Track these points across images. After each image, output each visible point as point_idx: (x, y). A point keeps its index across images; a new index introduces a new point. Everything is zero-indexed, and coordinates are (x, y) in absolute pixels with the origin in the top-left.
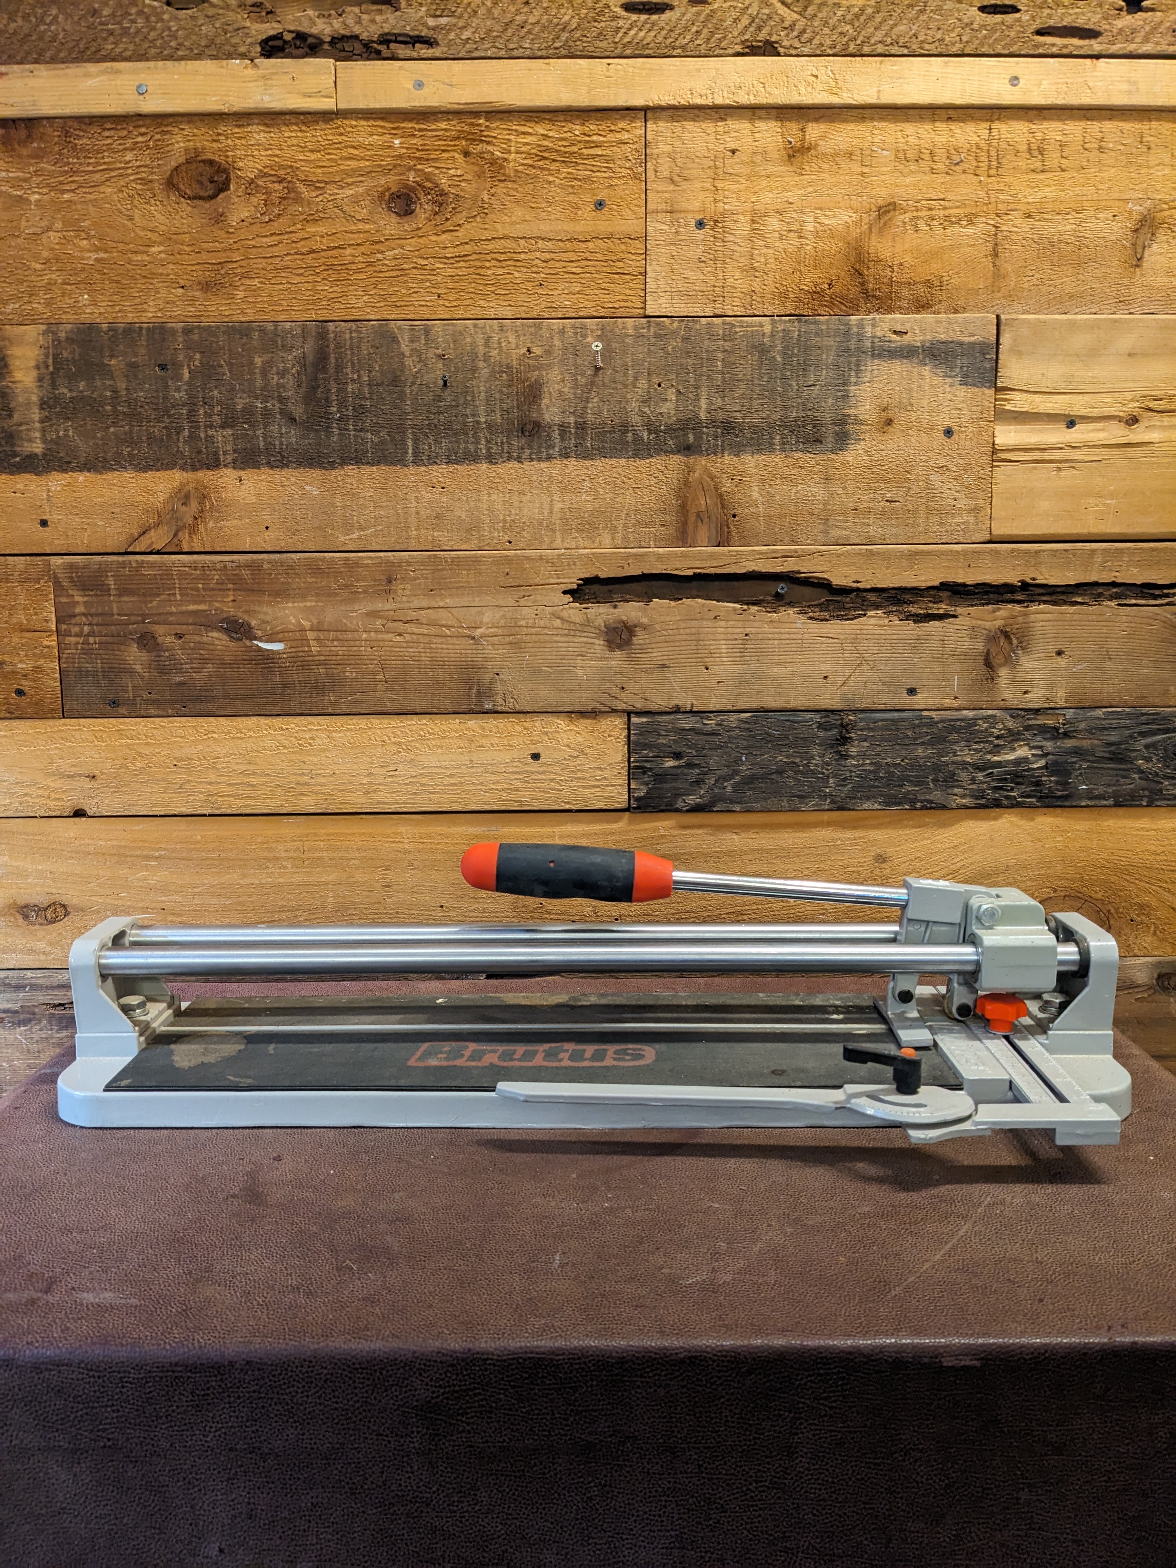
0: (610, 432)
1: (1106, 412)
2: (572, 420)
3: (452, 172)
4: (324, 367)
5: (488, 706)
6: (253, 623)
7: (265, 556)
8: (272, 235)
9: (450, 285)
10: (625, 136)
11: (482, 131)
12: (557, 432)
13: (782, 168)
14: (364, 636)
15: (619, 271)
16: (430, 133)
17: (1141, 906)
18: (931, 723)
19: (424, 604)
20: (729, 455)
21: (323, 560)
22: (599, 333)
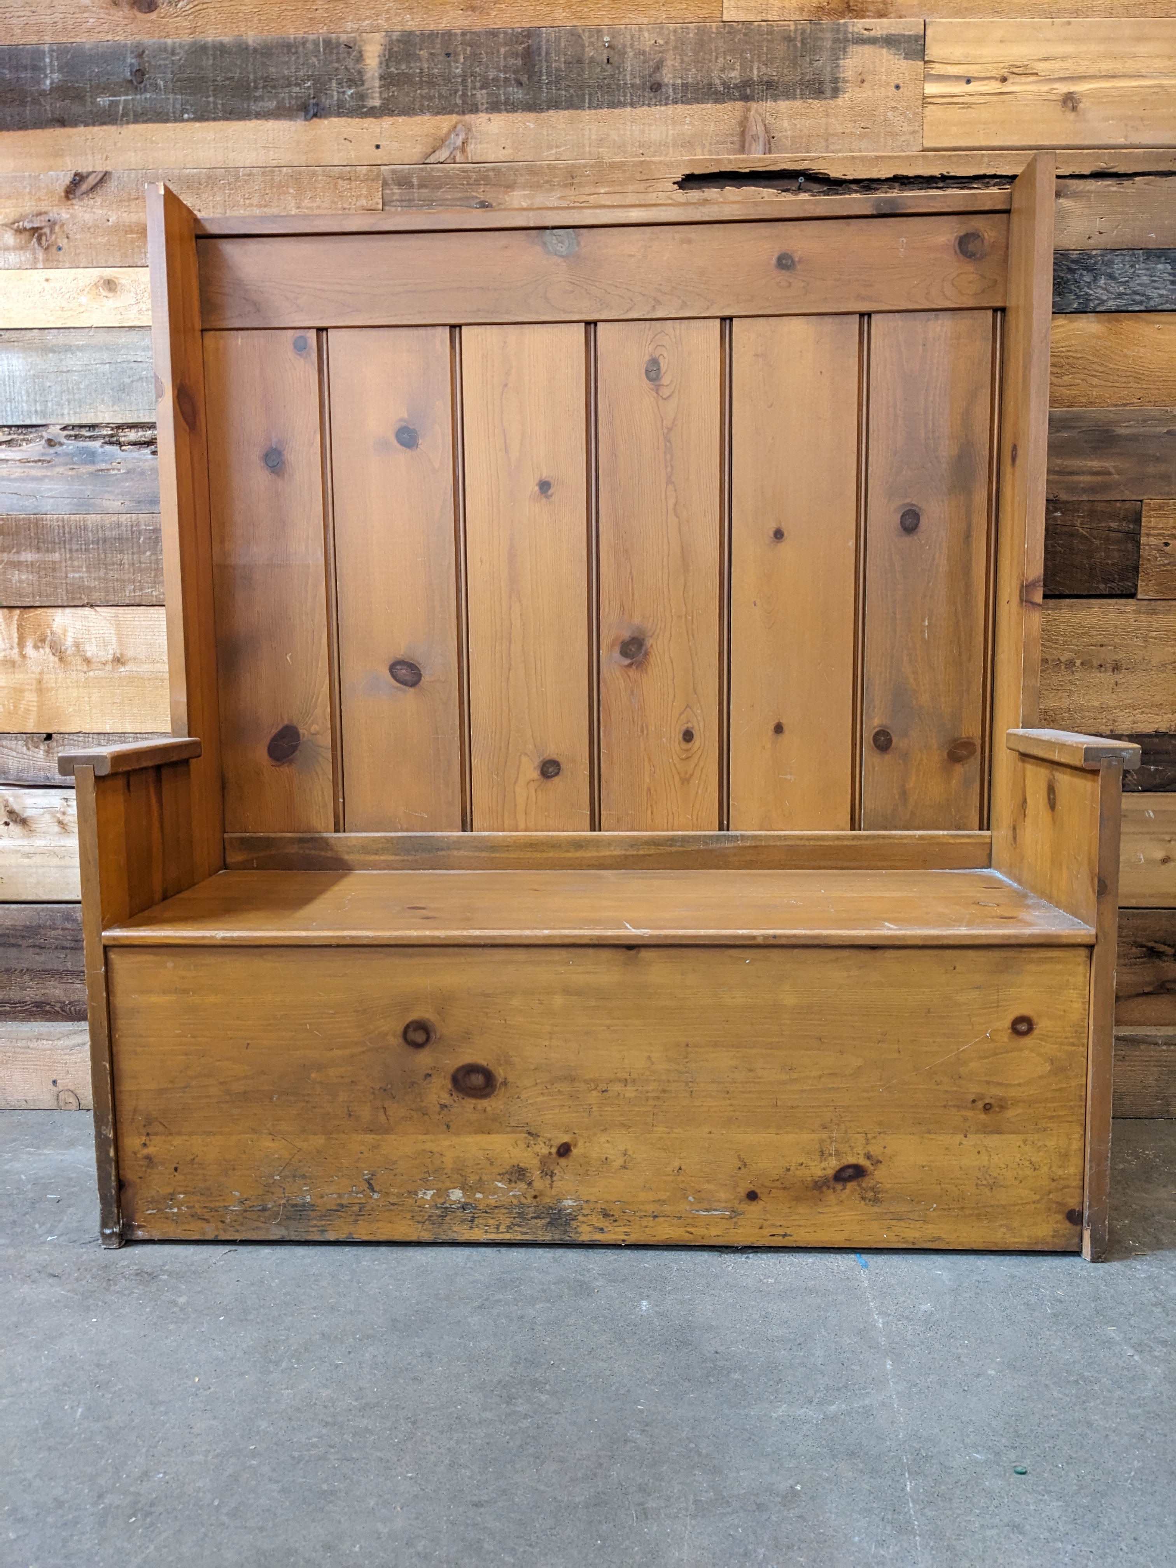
0: (701, 89)
1: (988, 74)
2: (679, 81)
7: (502, 164)
12: (671, 88)
19: (593, 190)
20: (771, 101)
22: (696, 30)
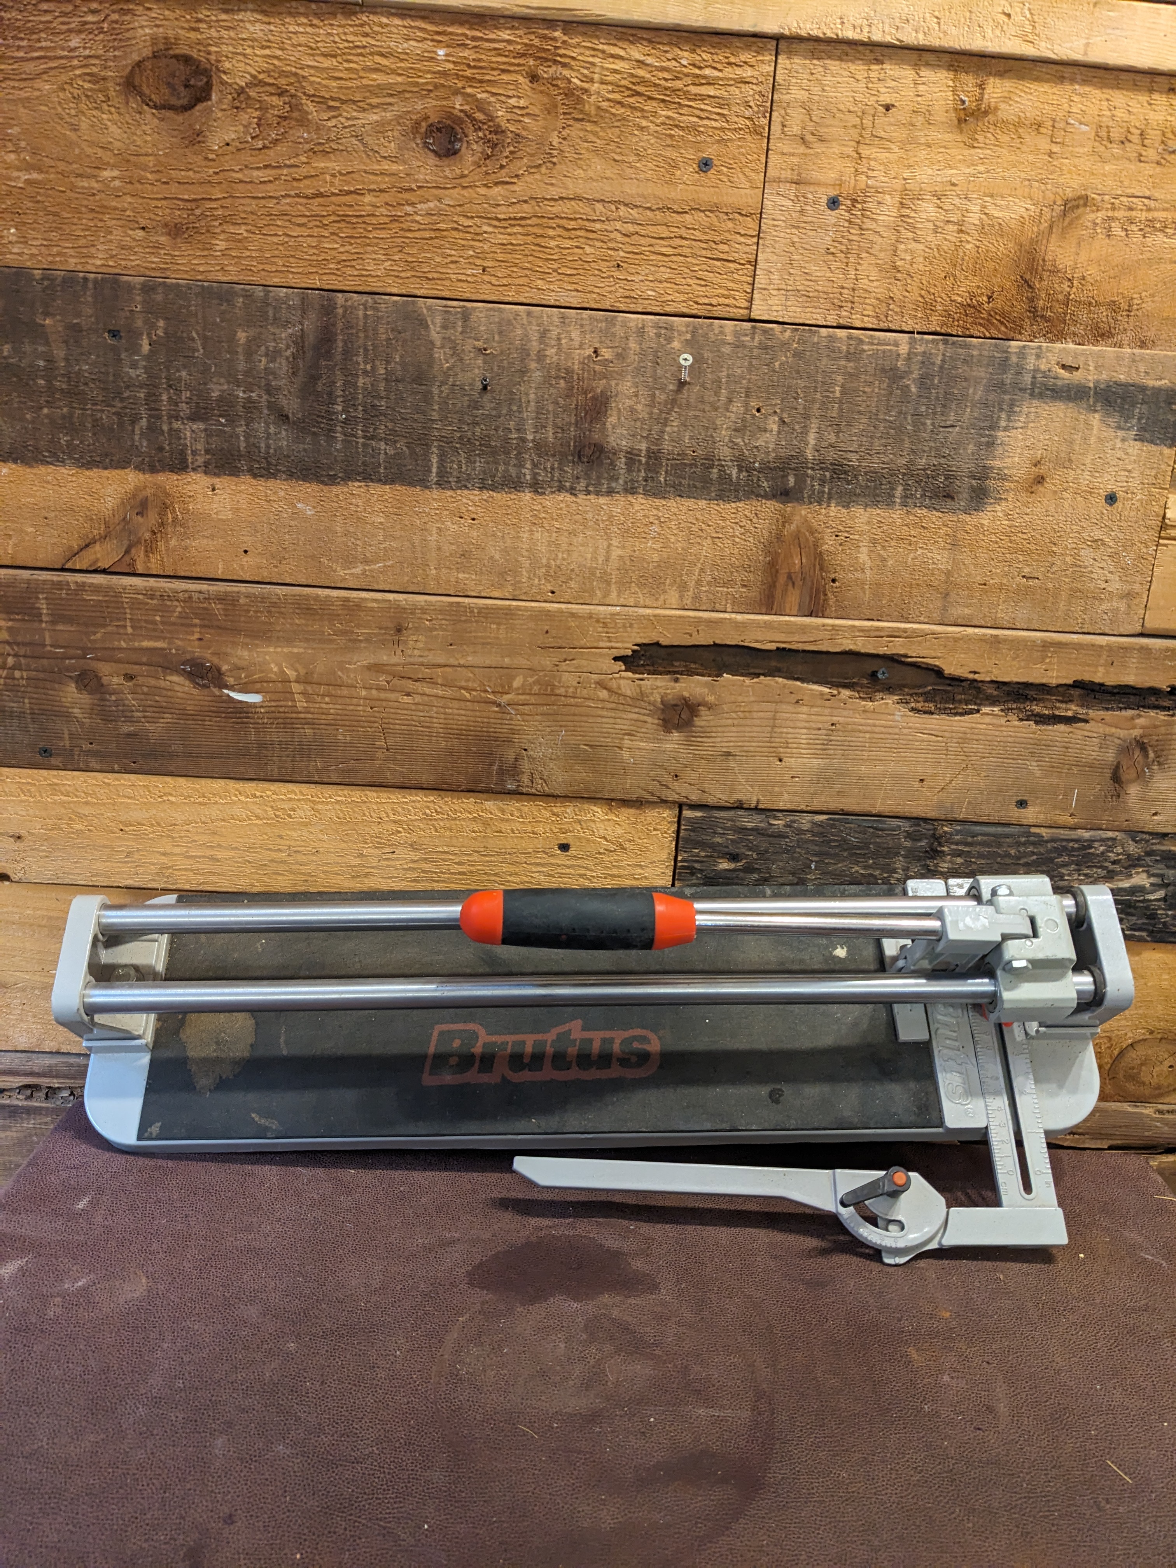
0: (691, 465)
2: (643, 446)
3: (513, 101)
4: (328, 352)
5: (510, 787)
6: (225, 668)
7: (242, 588)
8: (266, 167)
9: (500, 257)
10: (747, 73)
11: (556, 48)
12: (623, 460)
13: (949, 137)
14: (364, 693)
15: (722, 256)
16: (487, 44)
18: (1040, 841)
19: (441, 661)
20: (837, 504)
21: (317, 598)
22: (689, 336)
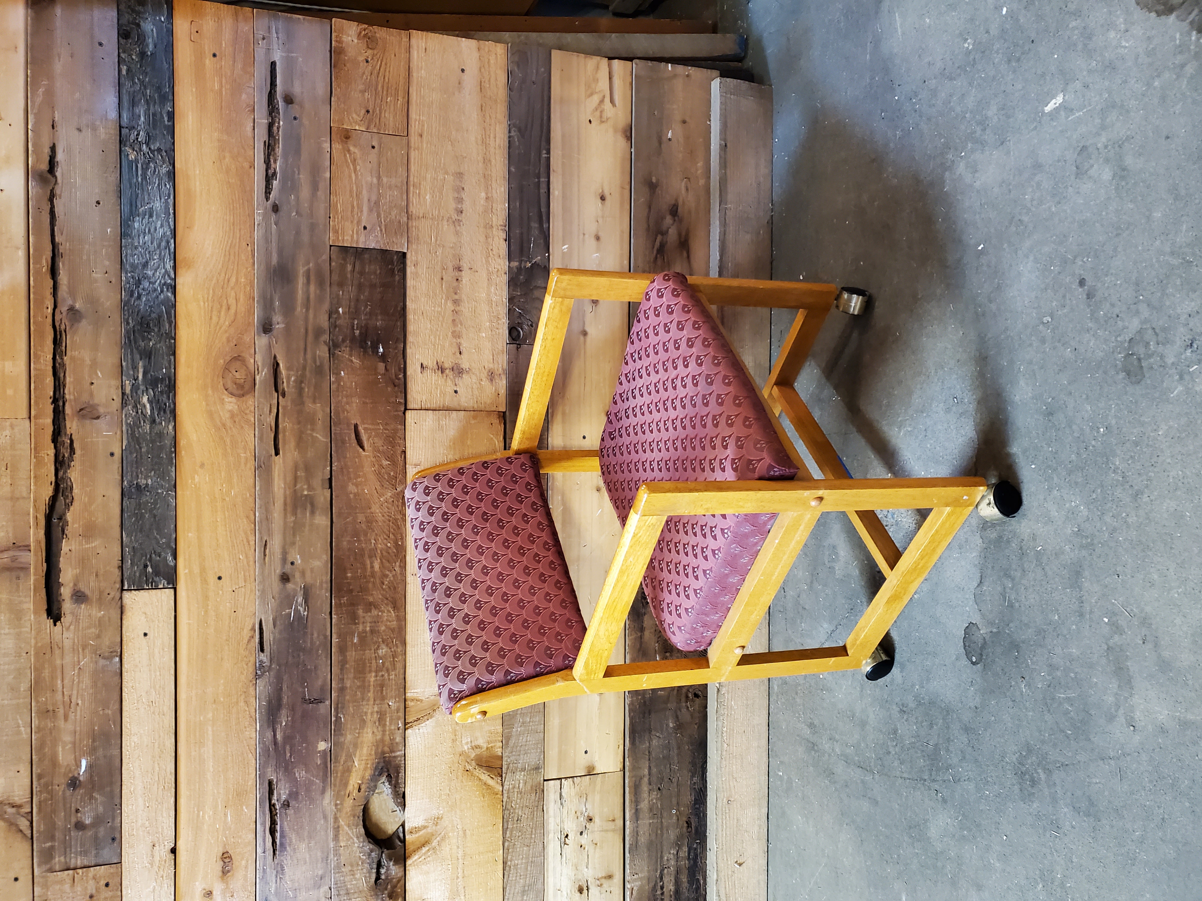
5: (117, 659)
6: (71, 775)
7: (34, 772)
14: (78, 721)
17: (228, 341)
18: (129, 445)
19: (60, 693)
21: (36, 744)
